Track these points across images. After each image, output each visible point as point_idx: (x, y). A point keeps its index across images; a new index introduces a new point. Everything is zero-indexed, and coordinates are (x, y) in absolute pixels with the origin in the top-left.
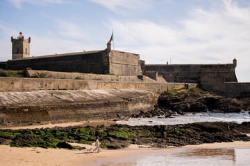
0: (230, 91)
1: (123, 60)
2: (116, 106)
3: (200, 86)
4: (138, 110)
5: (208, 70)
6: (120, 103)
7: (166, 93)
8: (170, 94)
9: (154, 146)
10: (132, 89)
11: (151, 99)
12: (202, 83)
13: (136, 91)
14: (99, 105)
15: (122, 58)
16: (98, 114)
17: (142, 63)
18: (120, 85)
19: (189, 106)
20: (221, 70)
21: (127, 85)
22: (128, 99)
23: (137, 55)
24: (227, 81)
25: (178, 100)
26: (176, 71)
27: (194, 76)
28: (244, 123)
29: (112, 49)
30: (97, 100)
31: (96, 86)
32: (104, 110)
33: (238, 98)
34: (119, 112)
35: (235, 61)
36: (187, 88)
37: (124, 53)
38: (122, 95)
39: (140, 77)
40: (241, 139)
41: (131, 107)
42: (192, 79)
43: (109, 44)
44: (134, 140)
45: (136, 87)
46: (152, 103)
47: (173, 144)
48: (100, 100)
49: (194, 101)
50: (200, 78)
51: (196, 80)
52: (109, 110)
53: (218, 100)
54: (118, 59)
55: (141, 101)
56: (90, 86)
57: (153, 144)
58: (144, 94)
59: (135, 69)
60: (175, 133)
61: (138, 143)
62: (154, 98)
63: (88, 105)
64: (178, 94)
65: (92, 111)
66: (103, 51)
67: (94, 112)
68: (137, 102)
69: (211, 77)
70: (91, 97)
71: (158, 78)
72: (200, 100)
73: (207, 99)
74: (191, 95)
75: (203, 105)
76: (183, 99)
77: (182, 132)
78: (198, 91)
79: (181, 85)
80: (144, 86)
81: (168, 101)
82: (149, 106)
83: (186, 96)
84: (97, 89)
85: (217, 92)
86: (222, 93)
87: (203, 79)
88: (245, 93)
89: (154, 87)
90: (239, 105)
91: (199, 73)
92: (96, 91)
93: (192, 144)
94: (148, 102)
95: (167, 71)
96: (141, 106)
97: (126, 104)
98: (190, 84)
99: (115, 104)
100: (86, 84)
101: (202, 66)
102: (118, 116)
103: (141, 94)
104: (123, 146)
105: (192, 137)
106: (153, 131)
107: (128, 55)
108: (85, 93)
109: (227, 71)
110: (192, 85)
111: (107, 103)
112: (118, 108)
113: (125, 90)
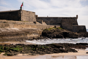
0: (75, 29)
1: (28, 15)
2: (22, 35)
3: (61, 27)
4: (32, 37)
5: (65, 20)
6: (23, 34)
7: (46, 30)
8: (47, 30)
9: (30, 55)
10: (30, 28)
11: (38, 33)
12: (62, 25)
13: (32, 28)
14: (14, 35)
15: (27, 13)
16: (13, 39)
17: (36, 16)
18: (25, 26)
19: (55, 35)
20: (71, 20)
21: (28, 26)
22: (27, 32)
23: (34, 12)
24: (73, 25)
25: (51, 33)
26: (51, 20)
27: (59, 22)
28: (77, 44)
29: (22, 9)
30: (13, 32)
31: (13, 26)
32: (16, 37)
33: (78, 32)
34: (23, 38)
35: (77, 16)
36: (56, 28)
37: (28, 11)
38: (25, 30)
39: (35, 22)
40: (72, 51)
41: (28, 36)
42: (58, 24)
43: (21, 7)
44: (21, 52)
45: (32, 27)
46: (39, 34)
47: (40, 53)
48: (14, 33)
49: (58, 33)
50: (61, 23)
51: (60, 24)
52: (18, 37)
53: (68, 33)
54: (25, 14)
55: (34, 33)
56: (10, 26)
57: (30, 54)
58: (35, 30)
59: (33, 19)
60: (42, 48)
61: (23, 53)
62: (40, 32)
63: (8, 35)
64: (51, 30)
65: (10, 38)
66: (18, 10)
67: (11, 38)
68: (32, 34)
69: (67, 23)
70: (10, 31)
71: (43, 23)
72: (60, 33)
73: (64, 33)
74: (57, 31)
75: (62, 35)
76: (53, 32)
77: (45, 48)
78: (60, 29)
79: (53, 26)
80: (35, 26)
81: (46, 33)
82: (37, 35)
83: (55, 31)
84: (14, 27)
85: (69, 30)
86: (71, 30)
87: (63, 24)
88: (81, 30)
89: (40, 27)
90: (77, 36)
91: (61, 21)
92: (13, 28)
93: (49, 54)
94: (37, 34)
95: (47, 20)
96: (33, 35)
97: (26, 34)
98: (57, 26)
99: (21, 34)
100: (8, 25)
101: (63, 18)
102: (22, 40)
103: (34, 30)
104: (15, 55)
105: (49, 50)
106: (32, 47)
107: (30, 12)
108: (7, 29)
109: (74, 20)
110: (58, 27)
111: (17, 34)
112: (22, 36)
113: (27, 28)
